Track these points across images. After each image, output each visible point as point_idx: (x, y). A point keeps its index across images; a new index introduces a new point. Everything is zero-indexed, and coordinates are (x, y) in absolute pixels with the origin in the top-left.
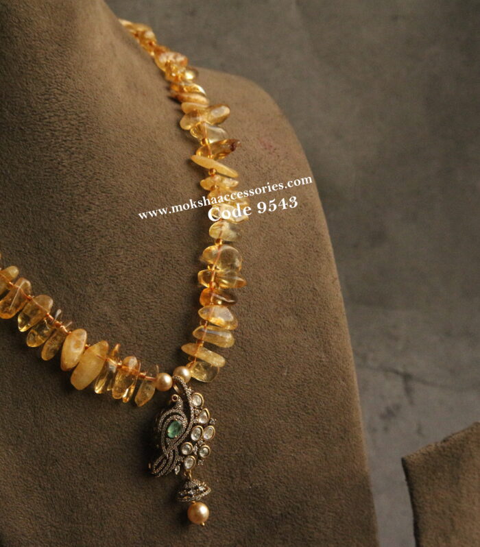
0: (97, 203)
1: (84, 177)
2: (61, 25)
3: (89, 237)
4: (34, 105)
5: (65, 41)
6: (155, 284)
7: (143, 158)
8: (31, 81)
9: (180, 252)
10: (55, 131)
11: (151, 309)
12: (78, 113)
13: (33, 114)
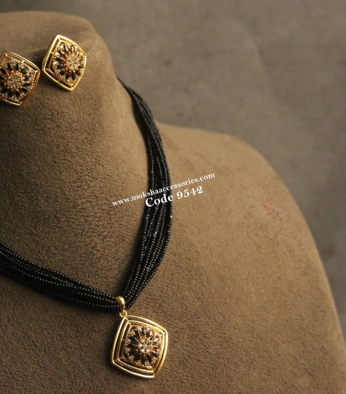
1: (117, 260)
2: (89, 115)
4: (67, 193)
5: (93, 129)
6: (185, 359)
8: (64, 170)
9: (206, 325)
10: (88, 216)
11: (183, 383)
12: (108, 197)
13: (67, 202)
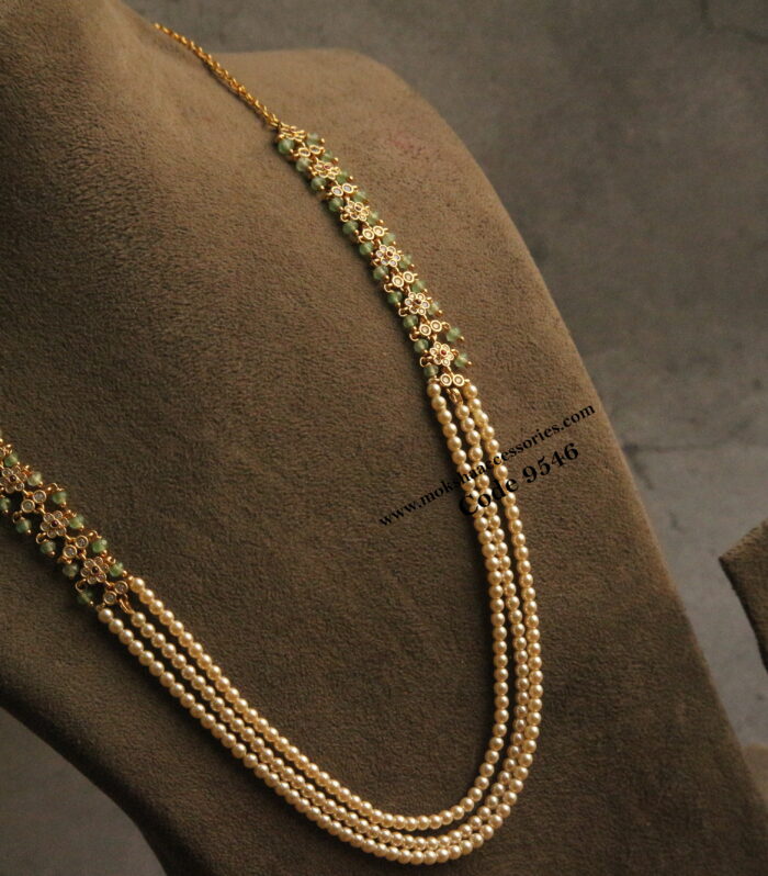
0: (186, 302)
1: (157, 269)
2: (64, 52)
3: (187, 355)
4: (54, 181)
5: (76, 73)
6: (300, 399)
7: (233, 217)
8: (42, 146)
9: (324, 342)
10: (95, 210)
11: (304, 437)
12: (122, 175)
13: (57, 194)
